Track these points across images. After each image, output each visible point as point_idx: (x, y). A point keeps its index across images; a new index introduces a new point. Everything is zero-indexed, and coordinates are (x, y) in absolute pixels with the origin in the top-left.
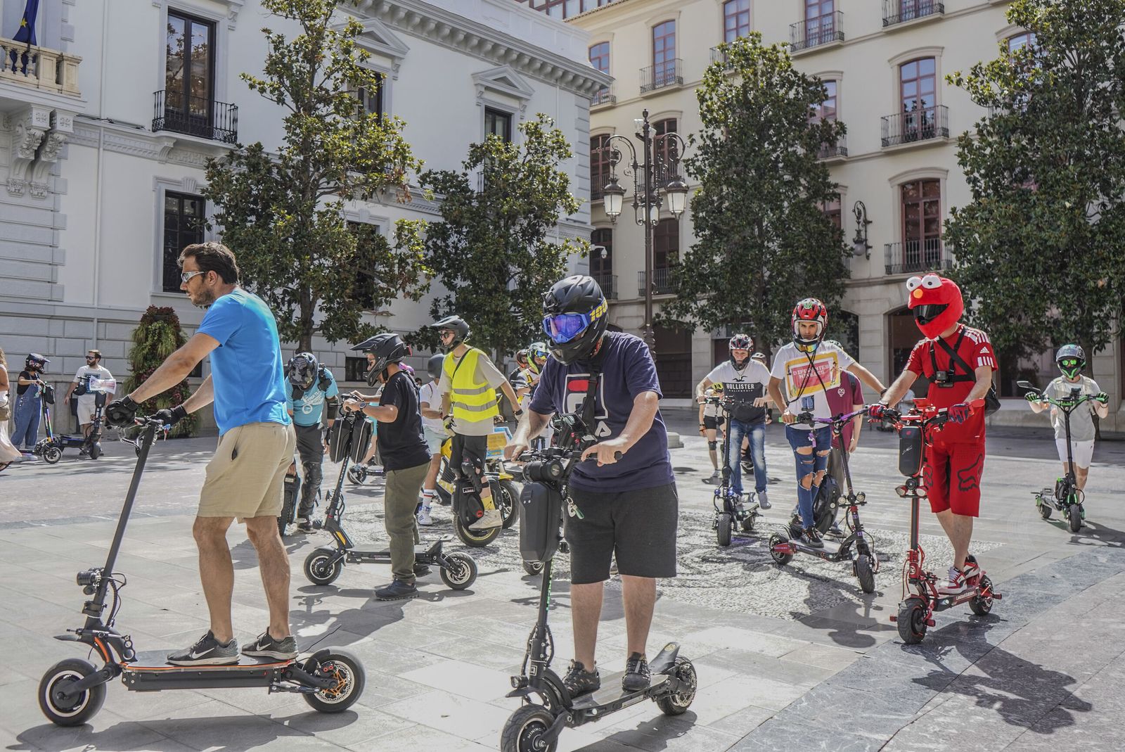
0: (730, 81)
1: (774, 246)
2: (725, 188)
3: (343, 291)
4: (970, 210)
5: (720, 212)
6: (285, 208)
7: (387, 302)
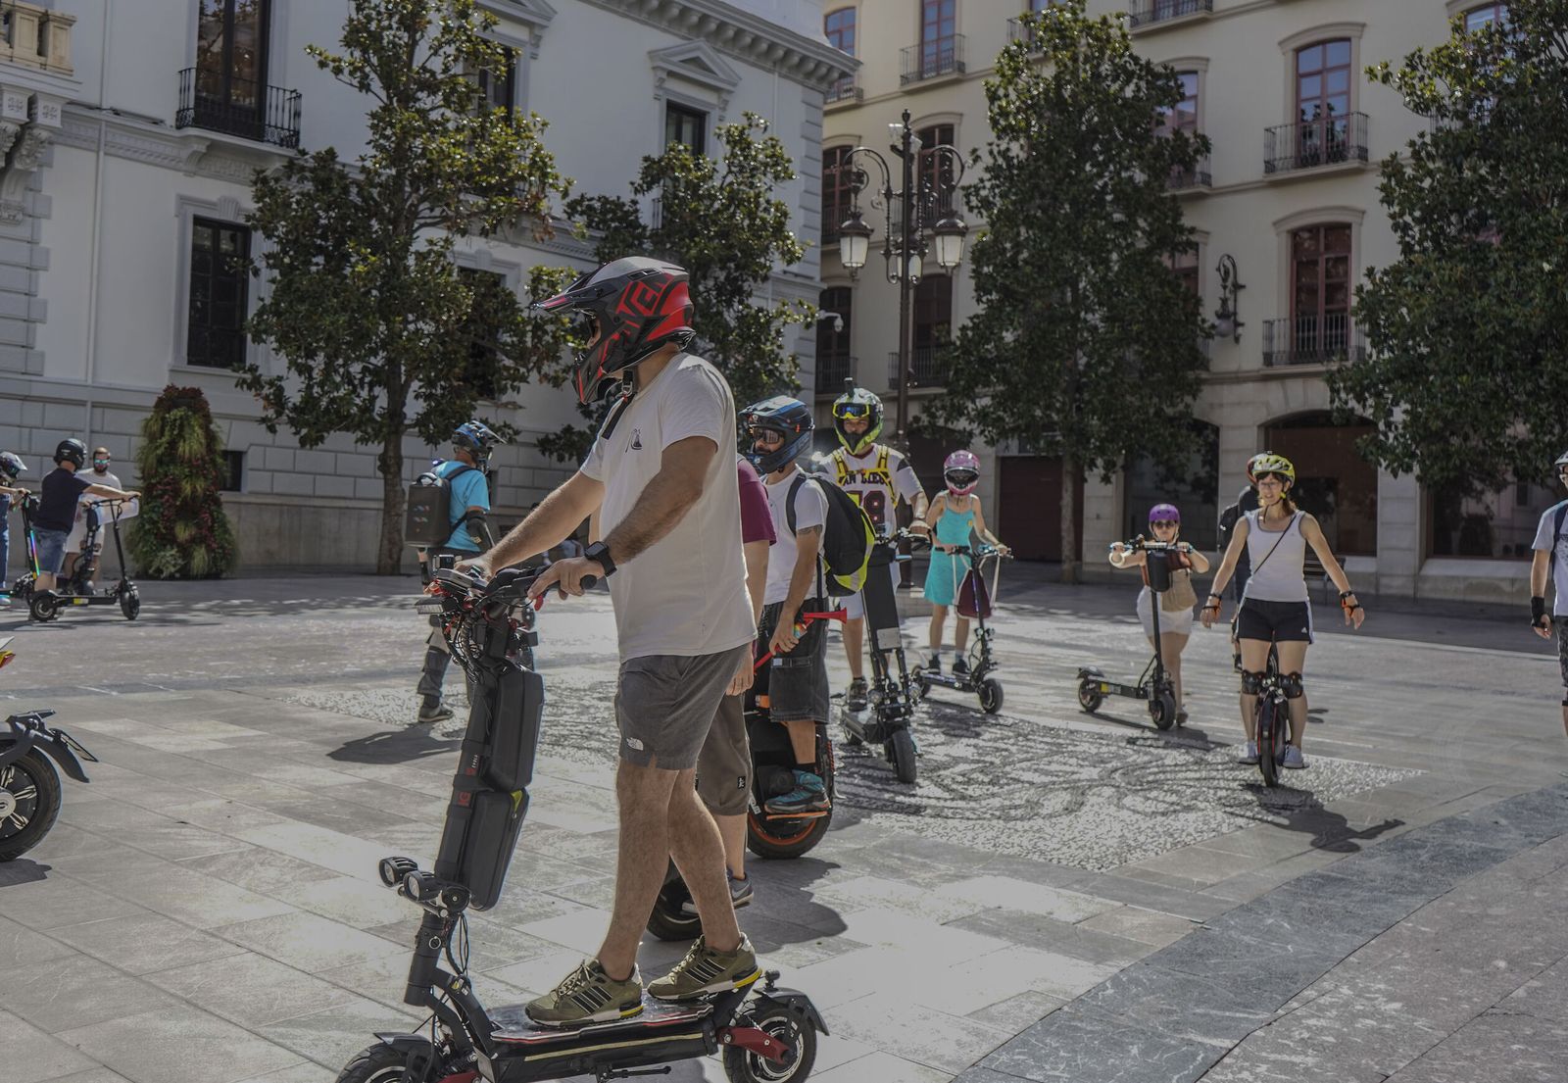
0: (1036, 69)
1: (1094, 318)
2: (1023, 230)
3: (449, 371)
4: (1395, 272)
5: (1015, 266)
6: (367, 245)
7: (513, 388)
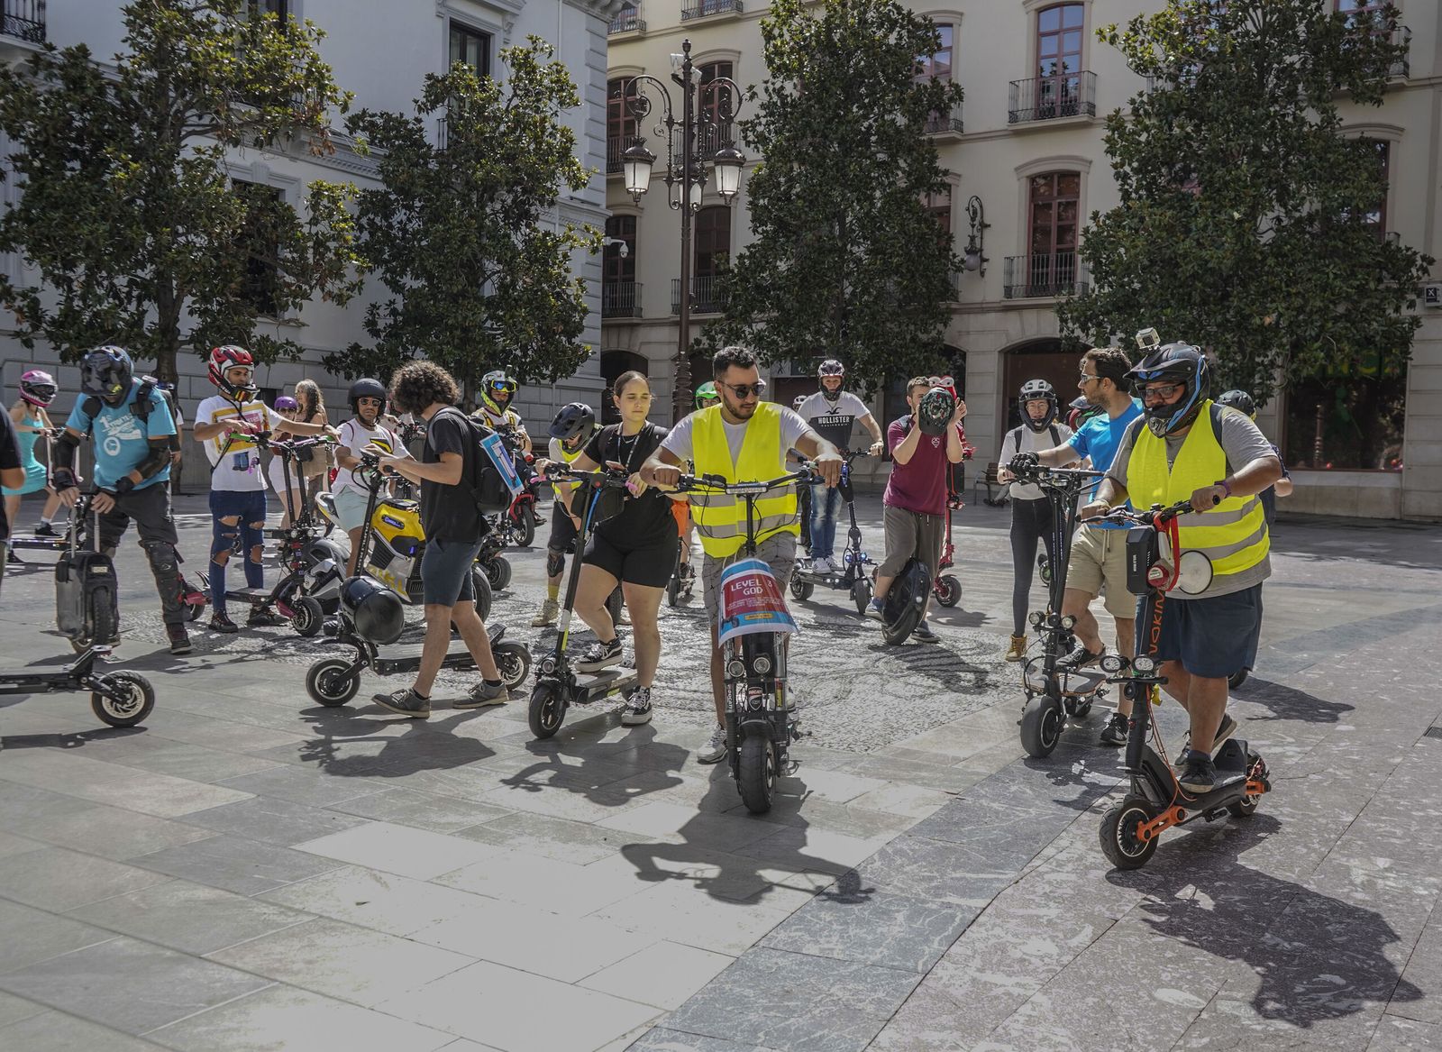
0: (808, 13)
1: (859, 251)
2: (796, 166)
3: (225, 286)
4: (1116, 216)
5: (789, 199)
6: (128, 151)
7: (295, 305)
